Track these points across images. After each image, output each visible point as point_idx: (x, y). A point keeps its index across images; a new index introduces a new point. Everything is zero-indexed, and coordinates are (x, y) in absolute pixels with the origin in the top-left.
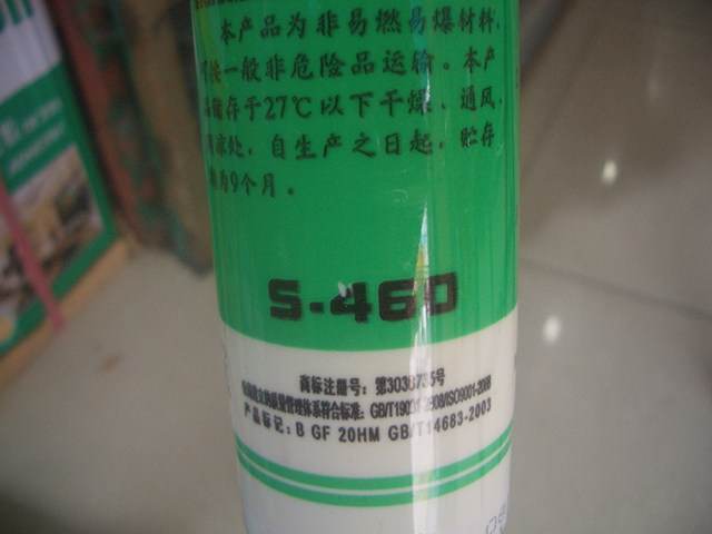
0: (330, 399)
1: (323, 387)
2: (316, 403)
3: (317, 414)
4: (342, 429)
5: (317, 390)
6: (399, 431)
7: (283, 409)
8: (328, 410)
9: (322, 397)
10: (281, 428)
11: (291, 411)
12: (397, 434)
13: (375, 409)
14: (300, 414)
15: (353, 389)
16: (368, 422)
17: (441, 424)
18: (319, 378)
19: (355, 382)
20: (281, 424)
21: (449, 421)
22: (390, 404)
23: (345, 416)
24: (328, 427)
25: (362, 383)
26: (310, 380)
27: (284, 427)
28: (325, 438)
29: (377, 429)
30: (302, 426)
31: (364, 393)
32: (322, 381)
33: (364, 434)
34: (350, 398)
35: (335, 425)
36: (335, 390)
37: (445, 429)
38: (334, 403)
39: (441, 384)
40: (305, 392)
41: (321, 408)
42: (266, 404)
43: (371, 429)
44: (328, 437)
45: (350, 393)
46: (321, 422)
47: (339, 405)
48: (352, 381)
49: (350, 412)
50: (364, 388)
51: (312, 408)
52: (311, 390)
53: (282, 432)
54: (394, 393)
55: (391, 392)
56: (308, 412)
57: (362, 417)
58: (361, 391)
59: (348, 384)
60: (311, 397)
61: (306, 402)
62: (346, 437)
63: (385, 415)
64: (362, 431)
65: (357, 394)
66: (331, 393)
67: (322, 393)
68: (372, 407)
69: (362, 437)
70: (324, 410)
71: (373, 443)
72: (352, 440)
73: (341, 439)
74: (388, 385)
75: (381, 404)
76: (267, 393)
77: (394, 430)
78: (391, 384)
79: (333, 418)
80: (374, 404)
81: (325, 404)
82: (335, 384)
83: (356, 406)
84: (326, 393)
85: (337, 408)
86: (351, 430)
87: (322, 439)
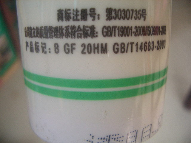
0: (76, 24)
1: (72, 16)
2: (67, 27)
3: (67, 36)
4: (83, 45)
5: (68, 18)
6: (119, 47)
7: (46, 37)
8: (75, 32)
9: (71, 23)
10: (45, 50)
11: (51, 37)
12: (118, 49)
13: (105, 30)
14: (57, 37)
15: (91, 16)
16: (100, 40)
17: (143, 47)
18: (69, 10)
19: (93, 10)
20: (45, 47)
21: (147, 45)
22: (115, 27)
23: (86, 35)
24: (74, 44)
25: (97, 12)
26: (64, 12)
27: (47, 50)
28: (72, 53)
29: (106, 45)
30: (58, 46)
31: (99, 18)
32: (72, 12)
33: (98, 48)
34: (89, 22)
35: (79, 42)
36: (79, 17)
37: (145, 50)
38: (79, 27)
39: (144, 20)
40: (60, 21)
41: (70, 31)
42: (37, 36)
43: (102, 44)
44: (74, 51)
45: (89, 18)
46: (70, 41)
47: (82, 27)
48: (91, 10)
49: (89, 32)
50: (99, 15)
51: (64, 31)
52: (64, 19)
53: (45, 53)
54: (117, 20)
55: (115, 19)
56: (62, 35)
57: (97, 36)
58: (96, 17)
59: (88, 12)
60: (64, 24)
61: (61, 28)
62: (86, 51)
63: (111, 35)
64: (96, 46)
65: (94, 20)
66: (77, 20)
67: (71, 20)
68: (103, 28)
69: (96, 50)
70: (72, 32)
71: (103, 55)
72: (90, 53)
73: (83, 52)
74: (113, 14)
75: (109, 27)
76: (37, 29)
77: (116, 47)
78: (115, 13)
79: (78, 37)
80: (104, 27)
81: (73, 28)
82: (79, 13)
83: (93, 28)
84: (74, 20)
85: (81, 30)
86: (89, 45)
87: (70, 53)
